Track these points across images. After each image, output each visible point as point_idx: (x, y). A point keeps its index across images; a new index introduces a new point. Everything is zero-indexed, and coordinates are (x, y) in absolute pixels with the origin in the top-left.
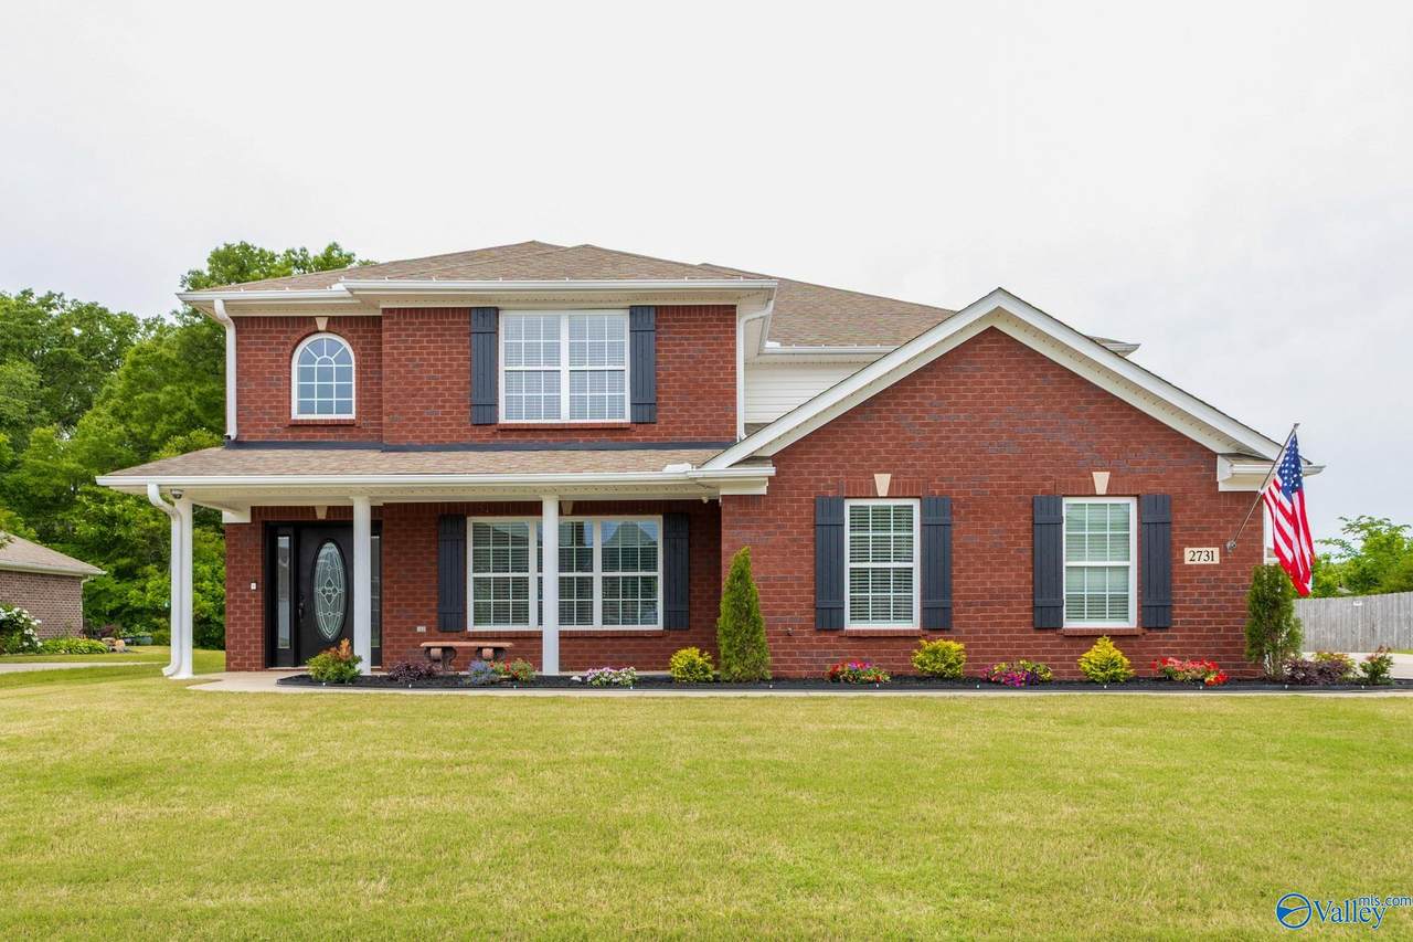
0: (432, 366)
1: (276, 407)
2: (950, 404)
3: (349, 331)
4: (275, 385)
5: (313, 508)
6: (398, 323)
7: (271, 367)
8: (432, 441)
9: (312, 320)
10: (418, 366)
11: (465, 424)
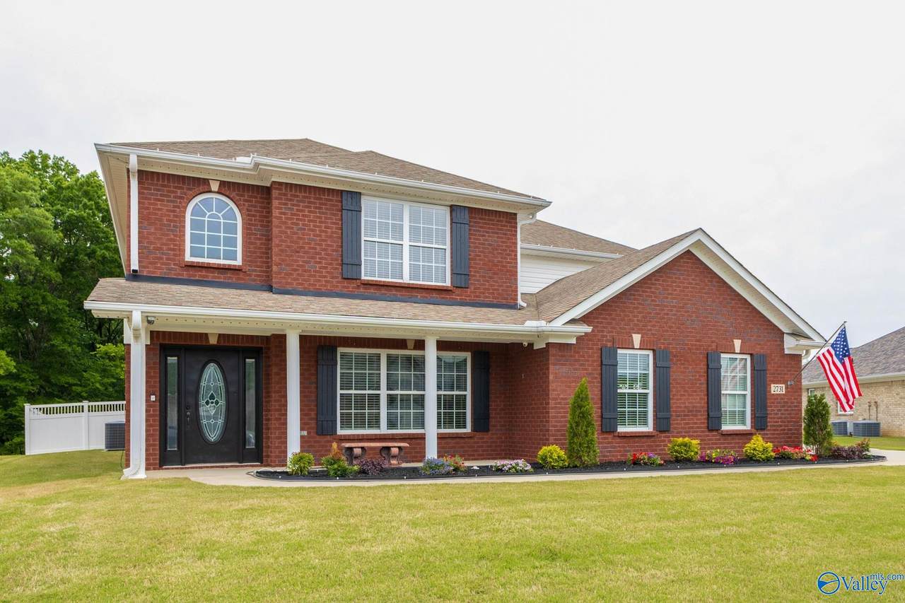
0: (312, 230)
1: (174, 250)
2: (669, 294)
3: (237, 195)
4: (172, 231)
5: (206, 334)
6: (285, 195)
7: (169, 216)
8: (311, 288)
9: (205, 182)
10: (301, 229)
11: (337, 277)
